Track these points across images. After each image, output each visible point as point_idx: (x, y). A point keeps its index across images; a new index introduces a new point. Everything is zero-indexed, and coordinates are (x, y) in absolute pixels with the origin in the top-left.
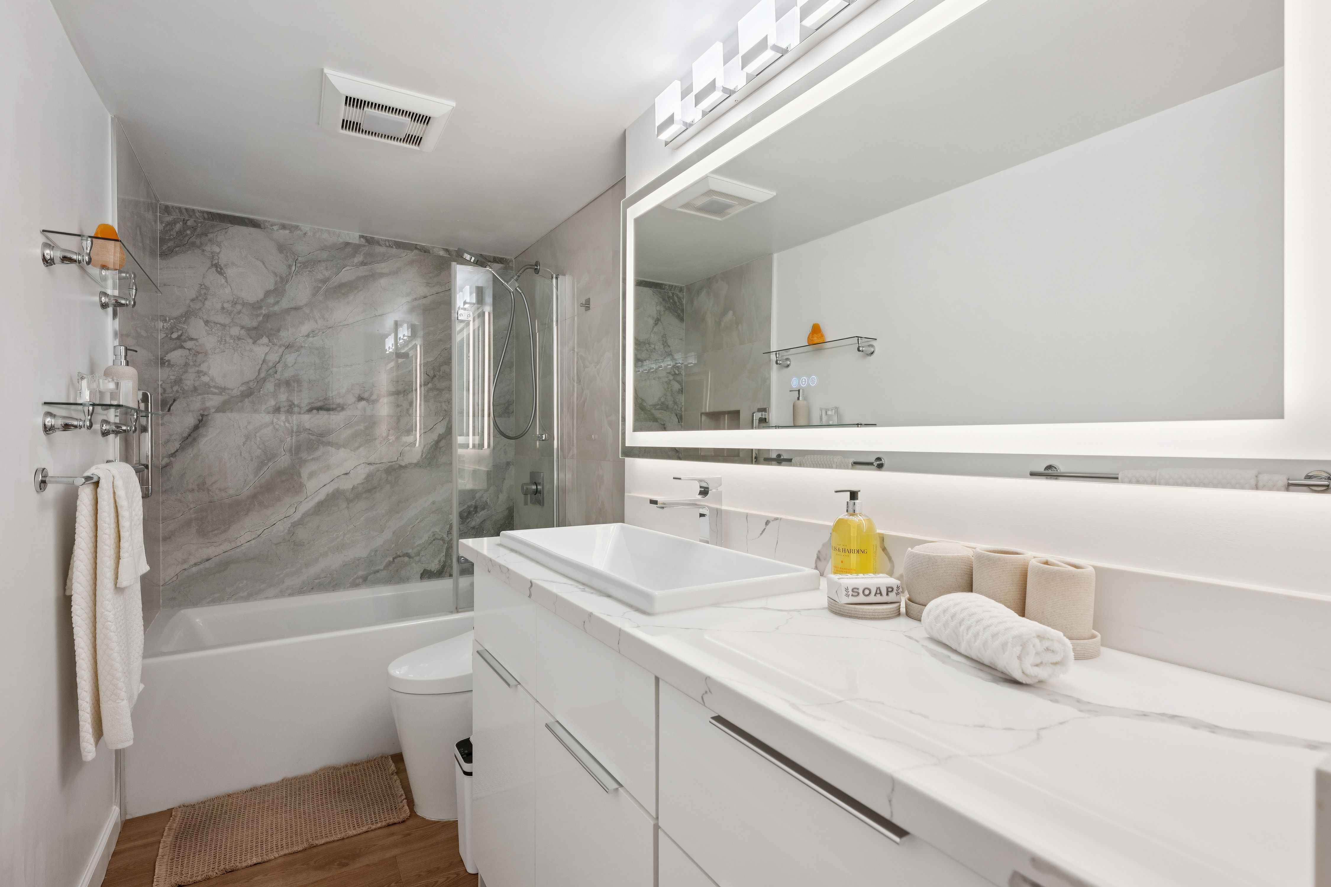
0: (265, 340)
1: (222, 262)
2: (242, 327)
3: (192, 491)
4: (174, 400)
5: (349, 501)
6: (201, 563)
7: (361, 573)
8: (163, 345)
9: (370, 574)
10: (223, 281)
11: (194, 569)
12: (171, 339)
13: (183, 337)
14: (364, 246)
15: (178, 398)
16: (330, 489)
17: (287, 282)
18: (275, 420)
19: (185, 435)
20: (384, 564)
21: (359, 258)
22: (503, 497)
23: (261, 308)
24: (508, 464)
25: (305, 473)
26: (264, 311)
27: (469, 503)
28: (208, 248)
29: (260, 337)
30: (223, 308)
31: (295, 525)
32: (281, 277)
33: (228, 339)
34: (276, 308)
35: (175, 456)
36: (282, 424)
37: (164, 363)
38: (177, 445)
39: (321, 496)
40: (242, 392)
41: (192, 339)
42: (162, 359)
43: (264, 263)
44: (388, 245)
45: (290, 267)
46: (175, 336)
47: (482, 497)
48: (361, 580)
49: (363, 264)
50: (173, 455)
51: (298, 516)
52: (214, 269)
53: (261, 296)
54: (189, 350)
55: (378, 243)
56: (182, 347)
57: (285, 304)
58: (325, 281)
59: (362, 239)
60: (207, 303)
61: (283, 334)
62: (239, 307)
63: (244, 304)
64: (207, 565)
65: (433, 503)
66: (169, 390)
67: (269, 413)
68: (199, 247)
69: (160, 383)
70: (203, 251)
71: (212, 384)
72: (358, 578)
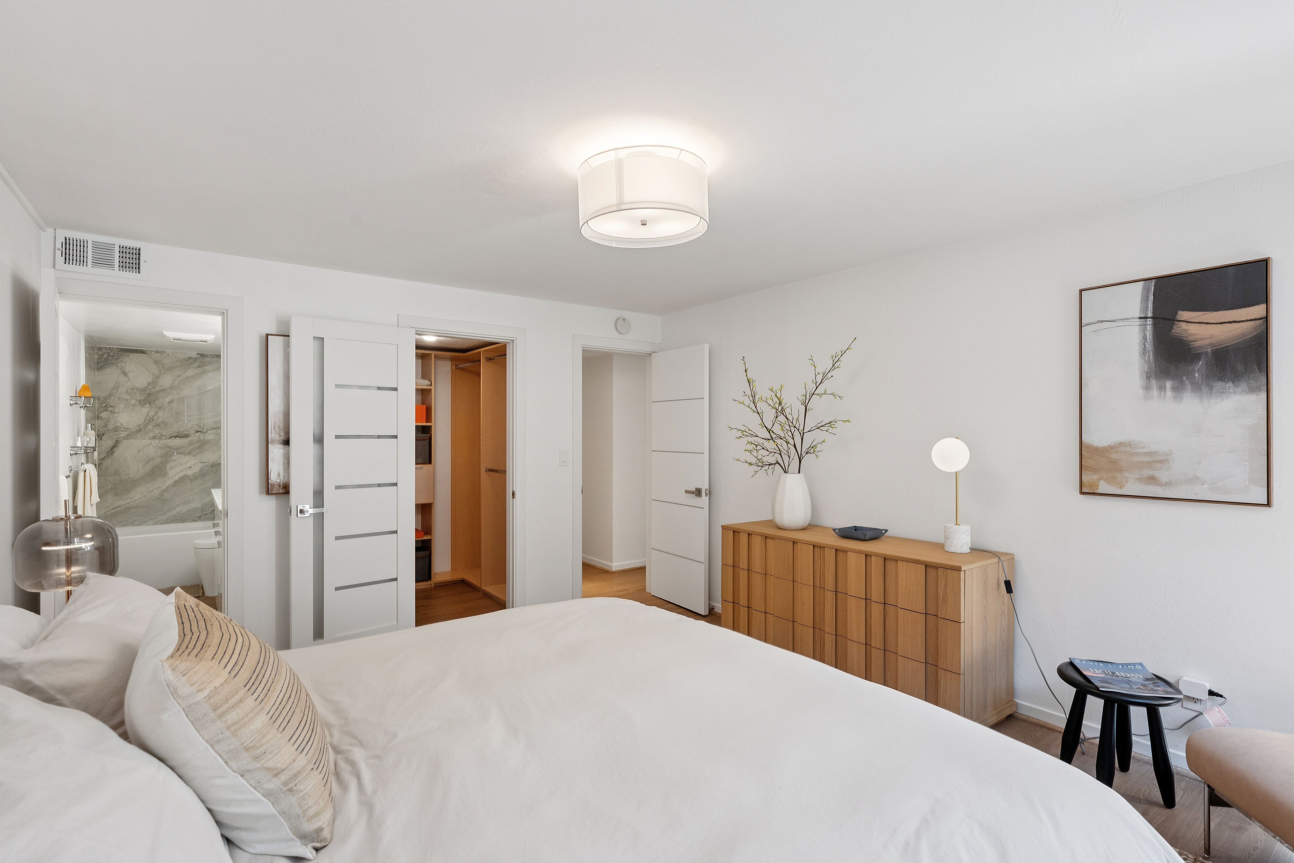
0: (148, 405)
1: (127, 371)
2: (137, 400)
3: (112, 475)
4: (104, 435)
5: (191, 480)
6: (116, 508)
7: (197, 515)
8: (98, 410)
9: (203, 515)
10: (127, 379)
11: (113, 511)
12: (102, 407)
13: (108, 406)
14: (200, 358)
15: (105, 433)
16: (181, 475)
17: (159, 378)
18: (153, 442)
19: (109, 450)
20: (210, 511)
21: (196, 364)
23: (146, 390)
25: (168, 467)
26: (147, 392)
28: (120, 365)
29: (145, 404)
30: (127, 392)
31: (163, 491)
32: (156, 376)
33: (129, 406)
34: (153, 390)
35: (104, 460)
36: (156, 444)
37: (99, 418)
38: (105, 455)
39: (177, 478)
40: (136, 430)
41: (112, 407)
42: (98, 416)
43: (147, 370)
44: (212, 357)
45: (160, 371)
46: (104, 405)
48: (198, 518)
49: (199, 367)
50: (103, 459)
51: (164, 487)
52: (123, 374)
53: (146, 384)
54: (111, 411)
55: (207, 356)
56: (107, 410)
57: (158, 388)
58: (178, 376)
59: (198, 355)
60: (119, 389)
61: (157, 402)
62: (135, 391)
63: (138, 389)
64: (119, 509)
66: (101, 430)
67: (150, 439)
68: (115, 365)
69: (97, 427)
70: (117, 366)
71: (121, 427)
72: (196, 517)
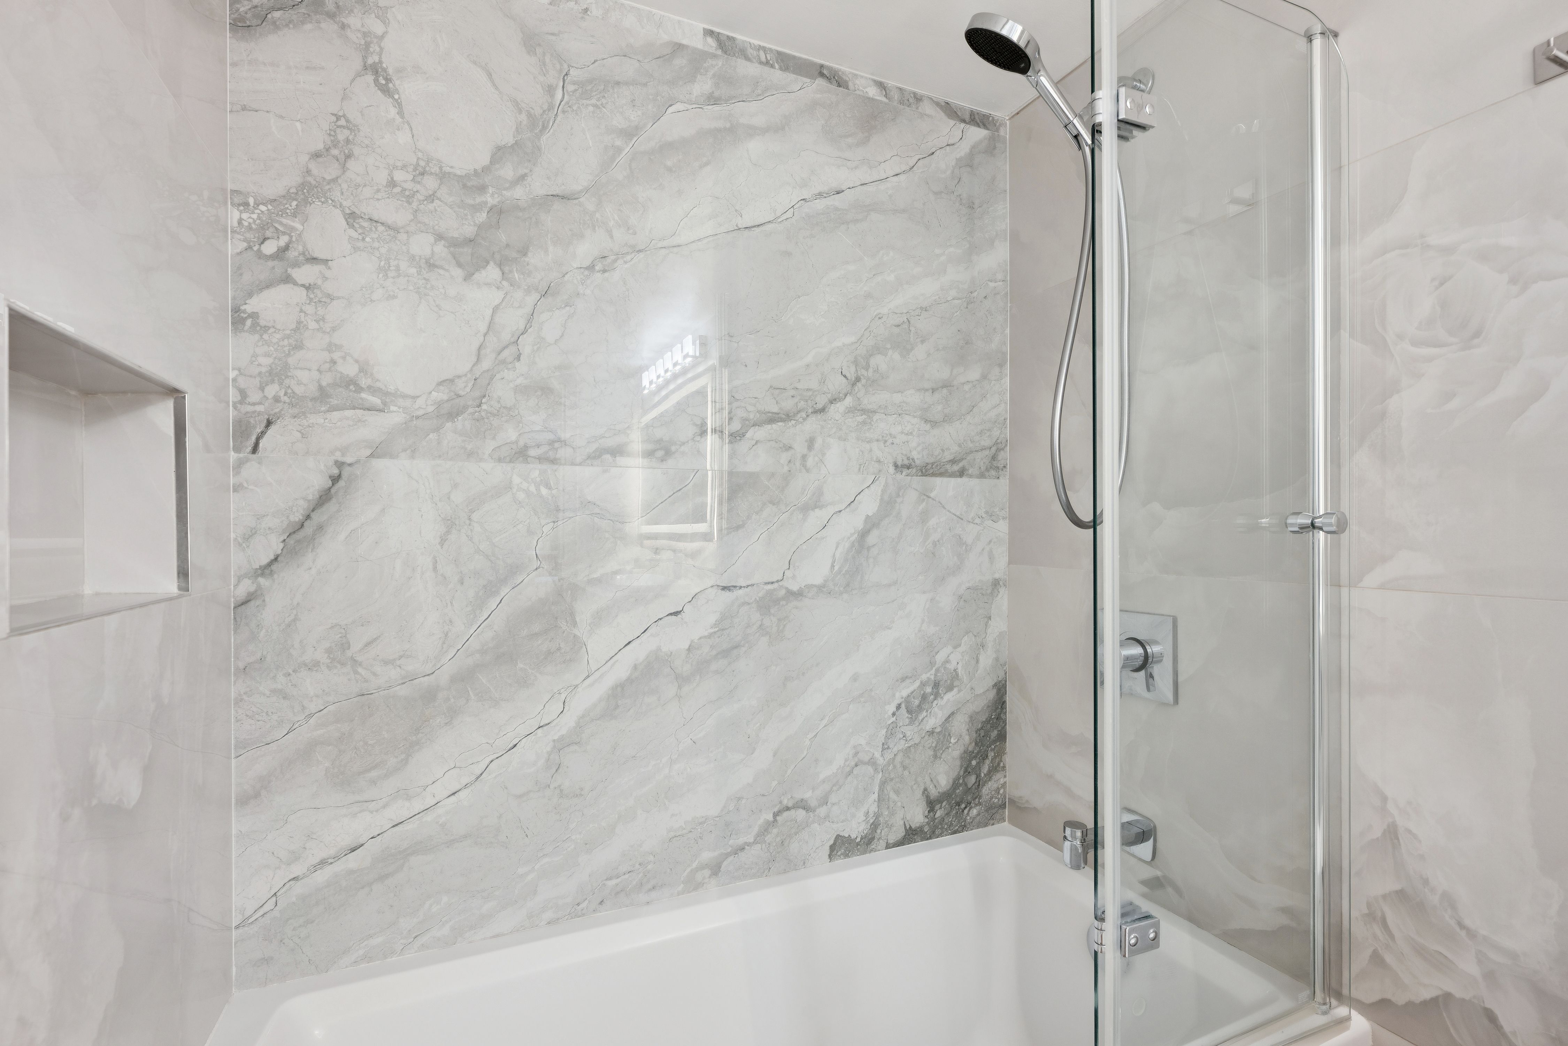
22: (986, 660)
24: (996, 583)
27: (924, 677)
47: (947, 661)
65: (855, 678)
